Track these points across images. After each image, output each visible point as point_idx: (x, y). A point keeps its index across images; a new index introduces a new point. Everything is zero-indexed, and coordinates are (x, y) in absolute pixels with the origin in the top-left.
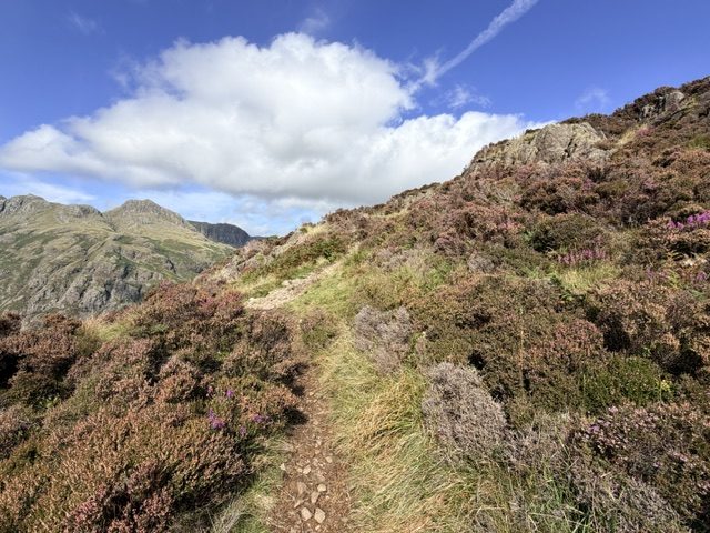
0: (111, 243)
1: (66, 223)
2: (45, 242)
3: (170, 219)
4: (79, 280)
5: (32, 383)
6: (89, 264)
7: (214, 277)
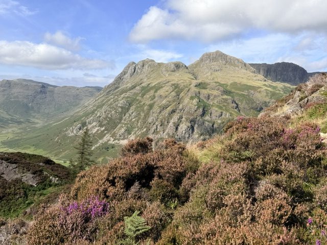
0: (194, 89)
1: (166, 76)
2: (156, 92)
3: (235, 65)
4: (175, 118)
5: (163, 188)
6: (181, 106)
7: (277, 114)
